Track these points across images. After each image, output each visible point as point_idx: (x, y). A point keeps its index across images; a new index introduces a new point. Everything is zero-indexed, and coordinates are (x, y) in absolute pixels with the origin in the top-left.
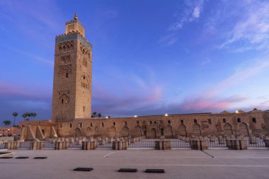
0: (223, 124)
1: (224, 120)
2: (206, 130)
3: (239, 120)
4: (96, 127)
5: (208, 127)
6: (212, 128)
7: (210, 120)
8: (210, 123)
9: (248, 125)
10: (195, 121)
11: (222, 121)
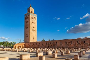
0: (77, 44)
1: (78, 42)
2: (70, 46)
3: (84, 42)
4: (35, 45)
5: (71, 45)
6: (72, 45)
7: (72, 42)
8: (72, 43)
9: (88, 44)
10: (66, 42)
11: (77, 42)
